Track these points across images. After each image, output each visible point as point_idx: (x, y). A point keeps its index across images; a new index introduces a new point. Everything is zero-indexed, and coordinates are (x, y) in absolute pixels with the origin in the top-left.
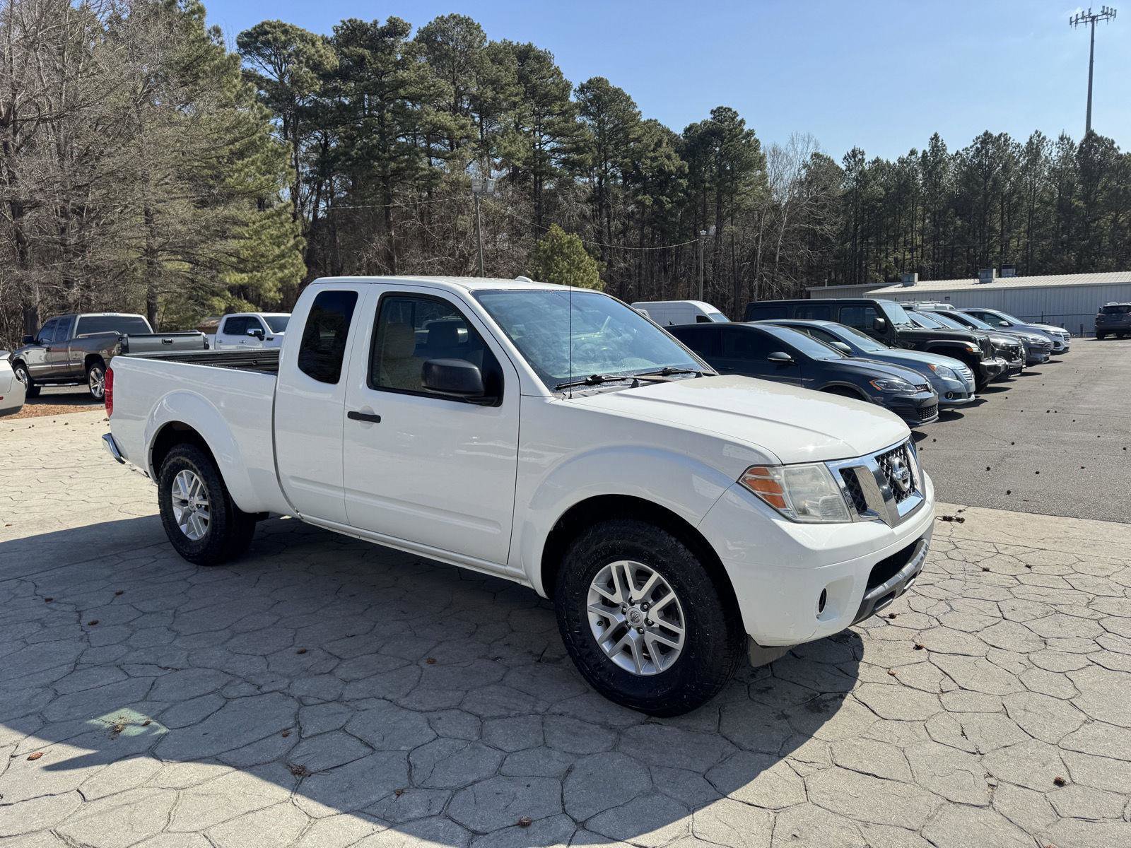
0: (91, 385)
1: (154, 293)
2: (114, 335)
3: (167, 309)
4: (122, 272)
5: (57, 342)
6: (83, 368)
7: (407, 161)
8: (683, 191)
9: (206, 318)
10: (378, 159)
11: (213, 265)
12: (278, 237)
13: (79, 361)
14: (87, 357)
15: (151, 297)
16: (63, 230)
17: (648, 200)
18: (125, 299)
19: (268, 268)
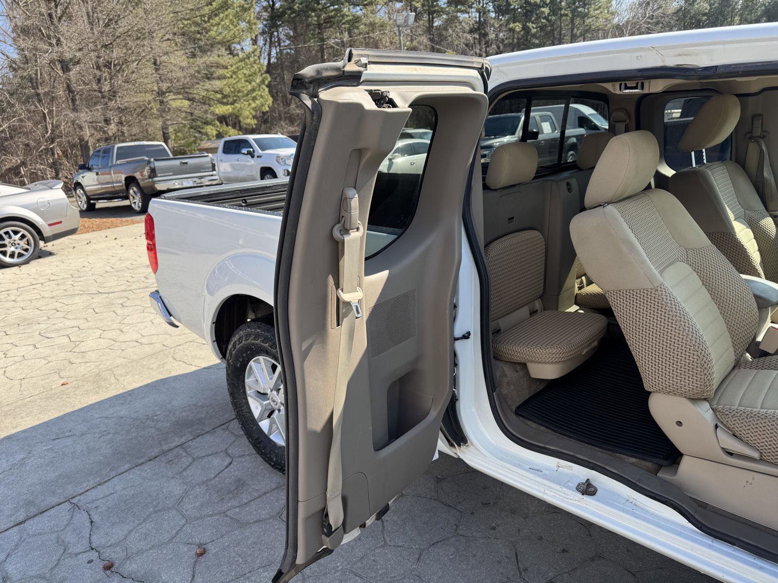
0: (131, 200)
1: (166, 125)
2: (143, 160)
3: (176, 136)
4: (143, 111)
5: (103, 168)
6: (124, 187)
7: (335, 10)
8: (545, 18)
9: (204, 142)
10: (314, 10)
11: (206, 101)
12: (250, 76)
13: (120, 182)
14: (126, 179)
15: (165, 128)
16: (99, 81)
17: (518, 27)
18: (147, 131)
19: (244, 100)
